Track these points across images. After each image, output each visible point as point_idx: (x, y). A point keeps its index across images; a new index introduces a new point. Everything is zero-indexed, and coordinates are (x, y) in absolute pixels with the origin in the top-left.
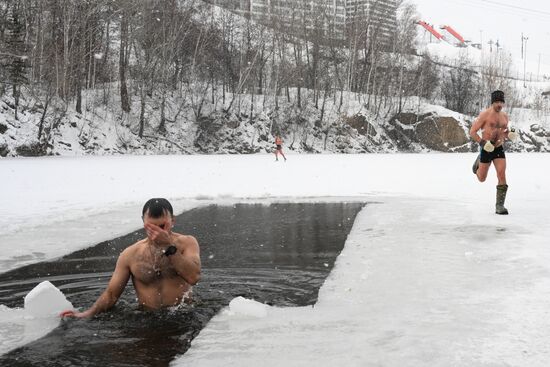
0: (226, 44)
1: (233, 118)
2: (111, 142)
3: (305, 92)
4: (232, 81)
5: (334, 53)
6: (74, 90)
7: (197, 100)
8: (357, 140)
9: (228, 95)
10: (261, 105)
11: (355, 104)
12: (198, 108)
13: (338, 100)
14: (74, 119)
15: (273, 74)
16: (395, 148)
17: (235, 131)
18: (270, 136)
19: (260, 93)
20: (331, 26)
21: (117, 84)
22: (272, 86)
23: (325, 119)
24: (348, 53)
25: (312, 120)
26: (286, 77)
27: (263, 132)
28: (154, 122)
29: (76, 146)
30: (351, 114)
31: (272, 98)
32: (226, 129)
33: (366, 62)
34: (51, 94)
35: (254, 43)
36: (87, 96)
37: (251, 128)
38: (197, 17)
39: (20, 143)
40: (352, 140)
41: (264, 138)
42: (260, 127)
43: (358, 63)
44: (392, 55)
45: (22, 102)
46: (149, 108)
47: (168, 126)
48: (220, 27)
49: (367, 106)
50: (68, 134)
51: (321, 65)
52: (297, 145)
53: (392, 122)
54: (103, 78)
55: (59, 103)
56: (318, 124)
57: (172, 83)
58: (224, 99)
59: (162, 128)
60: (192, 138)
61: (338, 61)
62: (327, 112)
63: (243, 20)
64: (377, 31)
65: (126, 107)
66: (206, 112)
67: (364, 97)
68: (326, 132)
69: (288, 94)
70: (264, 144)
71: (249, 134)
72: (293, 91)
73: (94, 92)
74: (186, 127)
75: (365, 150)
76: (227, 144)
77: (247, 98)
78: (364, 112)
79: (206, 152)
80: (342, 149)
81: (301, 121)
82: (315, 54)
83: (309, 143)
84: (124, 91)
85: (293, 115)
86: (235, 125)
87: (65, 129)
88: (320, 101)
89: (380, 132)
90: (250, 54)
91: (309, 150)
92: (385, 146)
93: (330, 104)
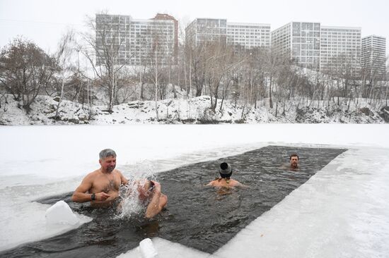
0: (308, 82)
1: (311, 110)
2: (266, 119)
3: (341, 99)
4: (311, 95)
5: (355, 82)
6: (254, 101)
7: (297, 103)
8: (364, 118)
9: (309, 101)
10: (322, 104)
11: (364, 103)
12: (297, 107)
13: (356, 102)
14: (253, 111)
15: (328, 92)
16: (384, 122)
17: (311, 115)
18: (326, 117)
19: (322, 99)
20: (354, 72)
21: (269, 98)
22: (327, 97)
23: (350, 109)
24: (361, 82)
25: (344, 110)
26: (333, 93)
27: (323, 115)
28: (281, 112)
29: (254, 120)
30: (362, 107)
31: (327, 102)
32: (308, 114)
33: (369, 85)
34: (246, 103)
35: (320, 81)
36: (258, 103)
37: (318, 113)
38: (297, 73)
39: (235, 119)
40: (362, 118)
41: (323, 117)
42: (321, 113)
43: (366, 86)
44: (383, 82)
45: (237, 106)
46: (279, 106)
47: (286, 113)
48: (306, 75)
49: (370, 104)
50: (251, 116)
51: (349, 87)
52: (337, 120)
53: (382, 110)
54: (264, 96)
55: (249, 105)
56: (346, 111)
57: (288, 97)
58: (307, 102)
59: (284, 114)
60: (295, 117)
61: (357, 86)
62: (351, 107)
63: (316, 72)
64: (375, 72)
65: (271, 106)
66: (300, 108)
67: (368, 100)
68: (350, 115)
69: (333, 100)
70: (323, 119)
71: (317, 116)
72: (336, 99)
73: (260, 101)
74: (293, 113)
75: (369, 122)
76: (308, 119)
77: (316, 102)
78: (368, 106)
79: (300, 122)
80: (357, 122)
81: (339, 110)
82: (347, 83)
83: (342, 119)
84: (271, 101)
85: (336, 108)
86: (311, 112)
87: (251, 114)
88: (348, 102)
89: (376, 114)
90: (318, 85)
91: (342, 122)
92: (379, 121)
93: (352, 103)
